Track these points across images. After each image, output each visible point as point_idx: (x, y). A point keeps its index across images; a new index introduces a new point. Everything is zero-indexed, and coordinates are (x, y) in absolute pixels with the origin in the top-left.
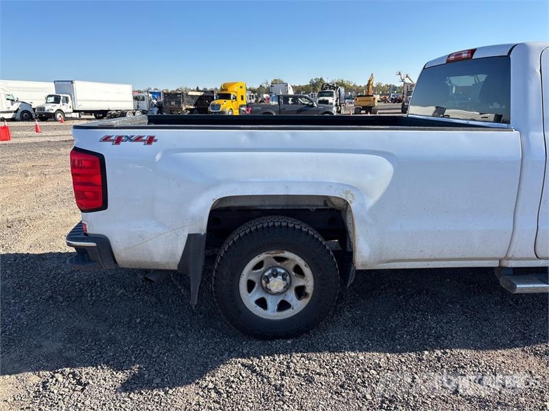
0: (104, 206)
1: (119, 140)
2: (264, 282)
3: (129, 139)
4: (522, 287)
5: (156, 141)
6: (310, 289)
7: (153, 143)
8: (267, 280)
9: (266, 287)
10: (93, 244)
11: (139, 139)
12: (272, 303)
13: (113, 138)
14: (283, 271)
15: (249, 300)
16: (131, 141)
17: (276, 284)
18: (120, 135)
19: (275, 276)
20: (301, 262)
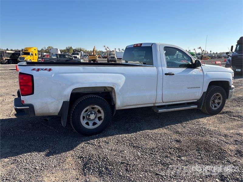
0: (33, 93)
1: (38, 70)
2: (88, 116)
3: (42, 69)
4: (160, 111)
5: (52, 70)
6: (103, 117)
7: (51, 71)
8: (89, 116)
9: (89, 118)
10: (29, 107)
11: (46, 69)
12: (91, 123)
13: (36, 69)
14: (94, 112)
15: (83, 122)
16: (43, 70)
17: (92, 117)
18: (39, 68)
19: (92, 114)
20: (100, 108)
